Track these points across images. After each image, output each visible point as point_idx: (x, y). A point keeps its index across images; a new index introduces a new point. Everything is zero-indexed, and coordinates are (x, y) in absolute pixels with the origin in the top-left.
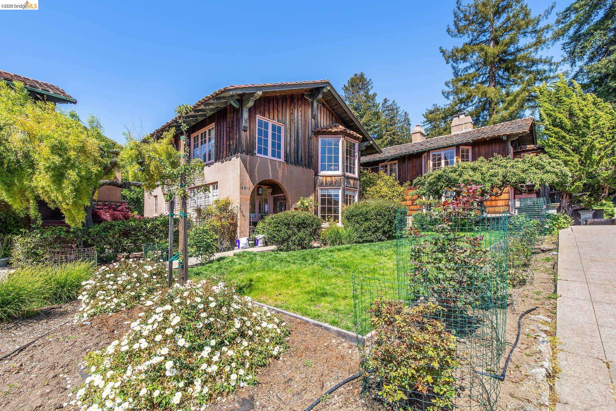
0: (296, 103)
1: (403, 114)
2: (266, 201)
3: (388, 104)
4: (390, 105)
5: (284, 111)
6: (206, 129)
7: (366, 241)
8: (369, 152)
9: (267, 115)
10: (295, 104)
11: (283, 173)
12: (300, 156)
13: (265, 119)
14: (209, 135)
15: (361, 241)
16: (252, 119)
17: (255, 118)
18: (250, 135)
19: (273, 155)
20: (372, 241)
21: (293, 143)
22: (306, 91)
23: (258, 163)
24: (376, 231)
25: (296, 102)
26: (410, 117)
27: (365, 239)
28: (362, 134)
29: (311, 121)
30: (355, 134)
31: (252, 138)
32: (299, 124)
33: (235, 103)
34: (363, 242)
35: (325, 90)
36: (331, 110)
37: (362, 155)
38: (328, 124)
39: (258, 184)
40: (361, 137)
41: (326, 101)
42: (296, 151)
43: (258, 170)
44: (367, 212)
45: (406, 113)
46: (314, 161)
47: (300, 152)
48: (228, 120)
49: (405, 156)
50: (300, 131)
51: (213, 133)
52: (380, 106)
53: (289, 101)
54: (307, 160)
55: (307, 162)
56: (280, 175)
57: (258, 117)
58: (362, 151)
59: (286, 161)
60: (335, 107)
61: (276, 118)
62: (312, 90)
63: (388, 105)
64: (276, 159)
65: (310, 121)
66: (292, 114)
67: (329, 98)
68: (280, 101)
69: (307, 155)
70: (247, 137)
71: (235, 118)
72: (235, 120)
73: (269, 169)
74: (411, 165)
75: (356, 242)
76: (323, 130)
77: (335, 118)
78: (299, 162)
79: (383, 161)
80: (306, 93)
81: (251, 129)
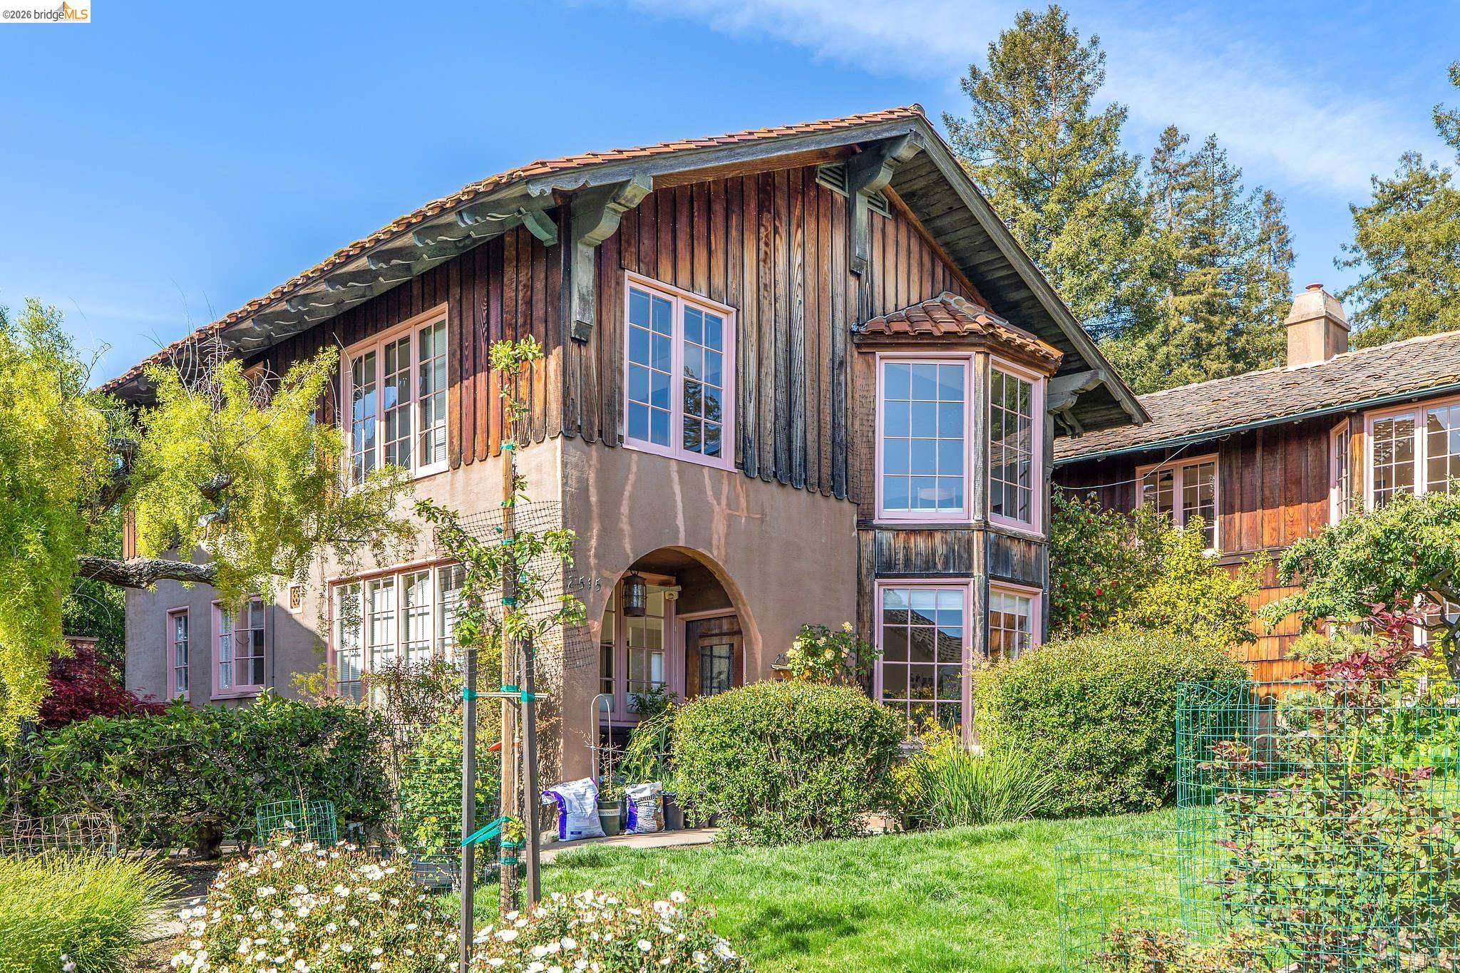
0: (784, 212)
1: (1257, 204)
2: (653, 643)
3: (1184, 154)
4: (1195, 163)
5: (734, 249)
6: (409, 328)
7: (1078, 812)
8: (1089, 418)
9: (665, 268)
10: (777, 215)
11: (731, 520)
12: (797, 443)
13: (656, 288)
14: (424, 354)
15: (1059, 809)
16: (609, 292)
17: (619, 284)
18: (599, 360)
19: (691, 443)
20: (1103, 810)
21: (769, 390)
22: (823, 154)
23: (632, 478)
24: (1118, 770)
25: (781, 202)
26: (1289, 218)
27: (1074, 801)
28: (1060, 340)
29: (845, 291)
30: (1032, 343)
31: (607, 373)
32: (796, 304)
33: (543, 225)
34: (1070, 813)
35: (904, 152)
36: (928, 235)
37: (1059, 432)
38: (914, 299)
39: (631, 568)
40: (1057, 354)
41: (908, 197)
42: (782, 422)
43: (631, 509)
44: (1084, 688)
45: (1269, 199)
46: (856, 463)
47: (798, 425)
48: (509, 293)
49: (1252, 432)
50: (799, 334)
51: (441, 345)
52: (1146, 165)
53: (753, 205)
54: (826, 463)
55: (826, 471)
56: (719, 526)
57: (632, 280)
58: (1060, 416)
59: (741, 466)
60: (944, 222)
61: (701, 281)
62: (847, 152)
63: (1185, 160)
64: (702, 459)
65: (840, 289)
66: (764, 259)
67: (919, 184)
68: (718, 209)
69: (826, 440)
70: (588, 368)
71: (539, 285)
72: (539, 296)
73: (675, 506)
74: (1277, 476)
75: (1037, 814)
76: (896, 327)
77: (946, 266)
78: (797, 470)
79: (1156, 456)
80: (822, 165)
81: (606, 333)
